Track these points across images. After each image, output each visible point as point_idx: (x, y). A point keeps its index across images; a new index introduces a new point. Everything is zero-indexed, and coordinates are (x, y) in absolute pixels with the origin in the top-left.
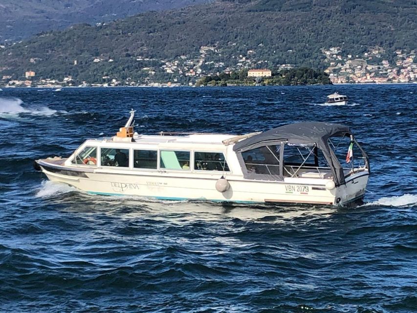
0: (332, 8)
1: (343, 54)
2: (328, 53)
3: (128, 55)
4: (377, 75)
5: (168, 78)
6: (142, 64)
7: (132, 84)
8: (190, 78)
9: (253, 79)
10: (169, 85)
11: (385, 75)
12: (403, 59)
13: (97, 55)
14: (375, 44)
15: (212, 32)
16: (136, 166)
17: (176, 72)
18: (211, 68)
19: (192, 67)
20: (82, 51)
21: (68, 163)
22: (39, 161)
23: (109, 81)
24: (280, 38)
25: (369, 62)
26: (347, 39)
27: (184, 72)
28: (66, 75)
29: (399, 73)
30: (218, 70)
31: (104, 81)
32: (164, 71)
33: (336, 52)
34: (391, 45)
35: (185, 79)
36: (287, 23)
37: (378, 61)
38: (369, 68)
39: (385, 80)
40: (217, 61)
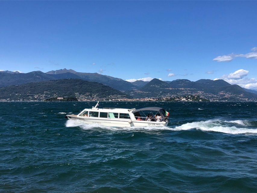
0: (77, 83)
1: (80, 94)
2: (76, 94)
3: (25, 93)
4: (88, 99)
5: (36, 99)
6: (28, 96)
7: (26, 101)
8: (41, 99)
9: (59, 100)
10: (36, 101)
11: (89, 99)
12: (94, 96)
13: (17, 93)
14: (87, 92)
15: (47, 88)
16: (100, 117)
17: (38, 98)
18: (47, 97)
19: (42, 97)
20: (13, 92)
21: (78, 116)
22: (67, 115)
23: (20, 100)
24: (64, 90)
25: (86, 96)
26: (81, 90)
27: (40, 98)
28: (8, 98)
29: (93, 99)
30: (49, 97)
31: (18, 100)
32: (34, 97)
33: (78, 93)
34: (91, 92)
35: (40, 99)
36: (66, 86)
37: (88, 96)
38: (86, 97)
39: (90, 100)
40: (49, 95)
